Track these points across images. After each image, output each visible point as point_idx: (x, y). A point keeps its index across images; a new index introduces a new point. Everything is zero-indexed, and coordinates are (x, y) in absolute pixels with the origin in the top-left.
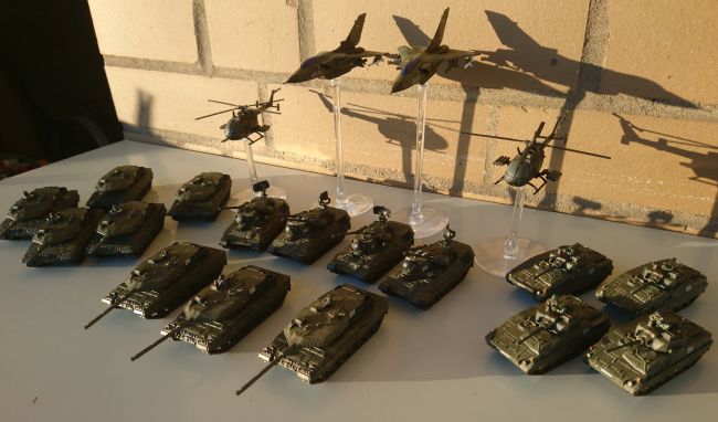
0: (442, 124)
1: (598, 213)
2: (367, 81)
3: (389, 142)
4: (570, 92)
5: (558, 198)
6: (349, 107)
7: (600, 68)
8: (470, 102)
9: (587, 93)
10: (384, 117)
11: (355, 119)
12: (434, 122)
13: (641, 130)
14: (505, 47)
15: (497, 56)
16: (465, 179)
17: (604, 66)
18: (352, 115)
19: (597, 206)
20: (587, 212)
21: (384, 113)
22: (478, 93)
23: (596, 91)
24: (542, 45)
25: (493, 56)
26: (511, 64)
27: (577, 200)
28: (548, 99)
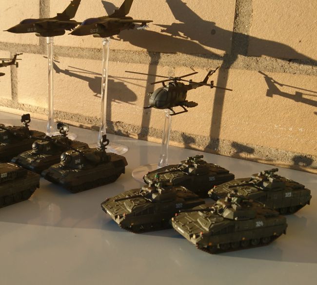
0: (132, 81)
1: (252, 156)
2: (83, 49)
3: (96, 96)
4: (226, 55)
5: (221, 142)
6: (70, 69)
7: (248, 36)
8: (154, 64)
9: (239, 56)
10: (92, 76)
11: (73, 78)
12: (128, 80)
13: (281, 85)
14: (178, 22)
15: (172, 29)
16: (150, 126)
17: (251, 34)
18: (72, 75)
19: (251, 151)
20: (243, 155)
21: (94, 73)
22: (159, 57)
23: (246, 54)
24: (204, 19)
25: (169, 28)
26: (182, 34)
27: (235, 145)
28: (210, 61)
